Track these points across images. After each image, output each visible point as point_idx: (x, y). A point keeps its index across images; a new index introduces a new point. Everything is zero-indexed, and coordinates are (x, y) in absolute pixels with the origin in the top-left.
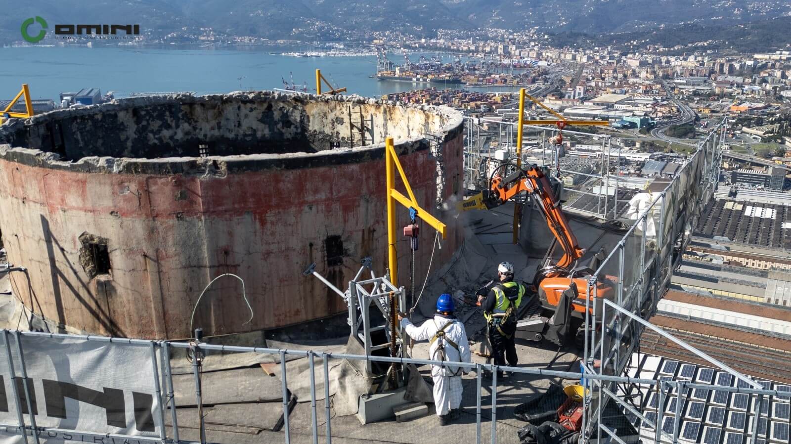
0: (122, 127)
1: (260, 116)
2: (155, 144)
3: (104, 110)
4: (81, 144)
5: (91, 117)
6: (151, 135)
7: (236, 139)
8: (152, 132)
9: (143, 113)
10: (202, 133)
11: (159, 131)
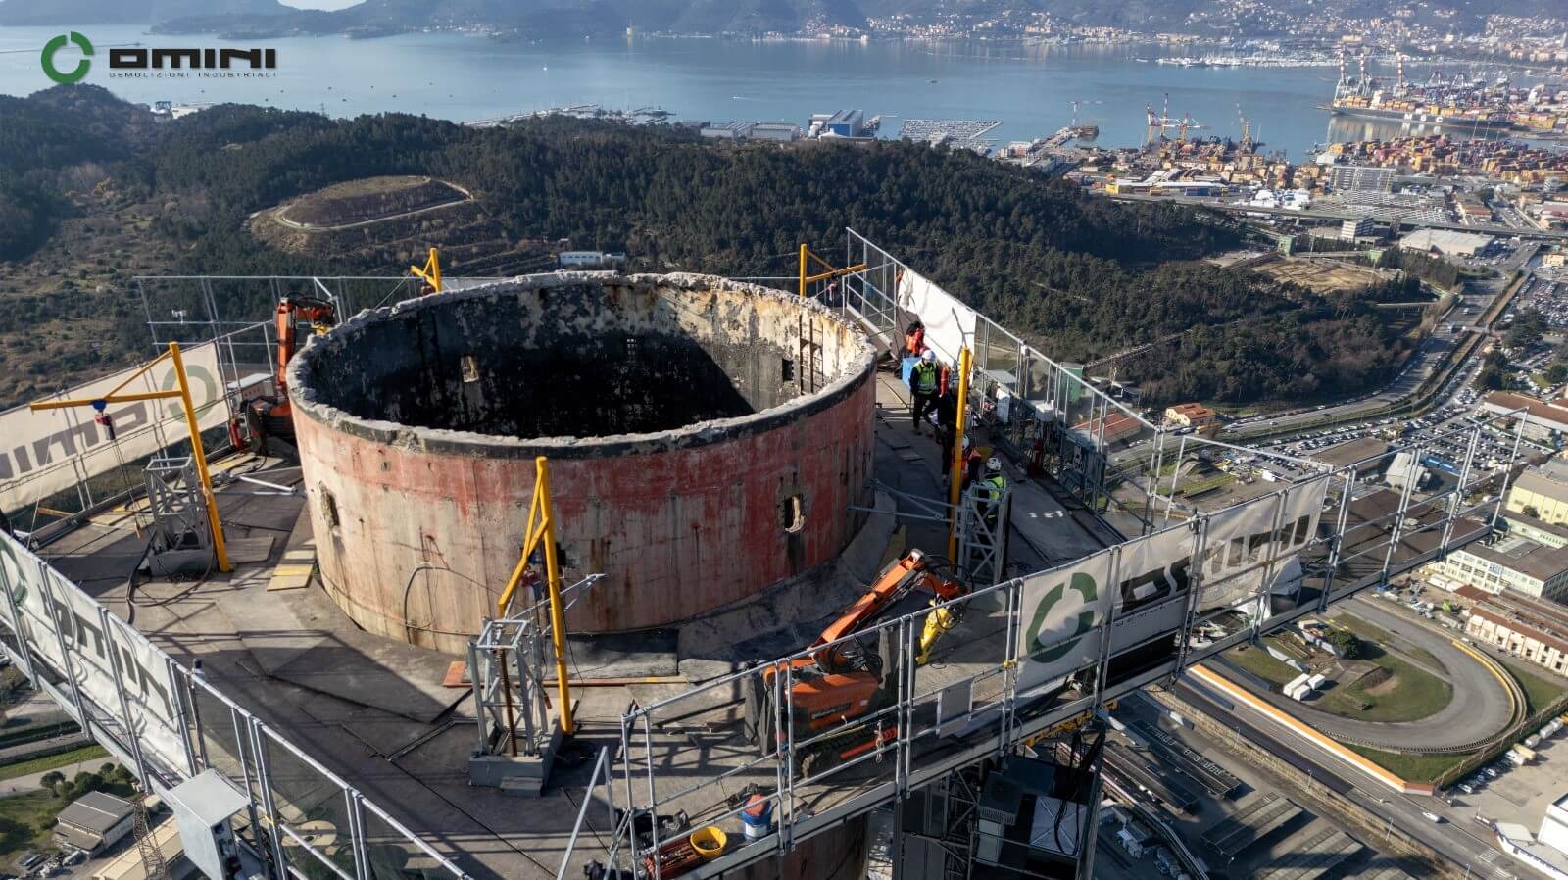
0: (524, 312)
1: (702, 310)
2: (566, 334)
3: (501, 291)
4: (467, 333)
5: (483, 300)
6: (562, 323)
7: (672, 336)
8: (563, 318)
9: (553, 295)
10: (629, 324)
11: (573, 318)
